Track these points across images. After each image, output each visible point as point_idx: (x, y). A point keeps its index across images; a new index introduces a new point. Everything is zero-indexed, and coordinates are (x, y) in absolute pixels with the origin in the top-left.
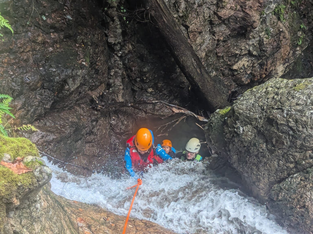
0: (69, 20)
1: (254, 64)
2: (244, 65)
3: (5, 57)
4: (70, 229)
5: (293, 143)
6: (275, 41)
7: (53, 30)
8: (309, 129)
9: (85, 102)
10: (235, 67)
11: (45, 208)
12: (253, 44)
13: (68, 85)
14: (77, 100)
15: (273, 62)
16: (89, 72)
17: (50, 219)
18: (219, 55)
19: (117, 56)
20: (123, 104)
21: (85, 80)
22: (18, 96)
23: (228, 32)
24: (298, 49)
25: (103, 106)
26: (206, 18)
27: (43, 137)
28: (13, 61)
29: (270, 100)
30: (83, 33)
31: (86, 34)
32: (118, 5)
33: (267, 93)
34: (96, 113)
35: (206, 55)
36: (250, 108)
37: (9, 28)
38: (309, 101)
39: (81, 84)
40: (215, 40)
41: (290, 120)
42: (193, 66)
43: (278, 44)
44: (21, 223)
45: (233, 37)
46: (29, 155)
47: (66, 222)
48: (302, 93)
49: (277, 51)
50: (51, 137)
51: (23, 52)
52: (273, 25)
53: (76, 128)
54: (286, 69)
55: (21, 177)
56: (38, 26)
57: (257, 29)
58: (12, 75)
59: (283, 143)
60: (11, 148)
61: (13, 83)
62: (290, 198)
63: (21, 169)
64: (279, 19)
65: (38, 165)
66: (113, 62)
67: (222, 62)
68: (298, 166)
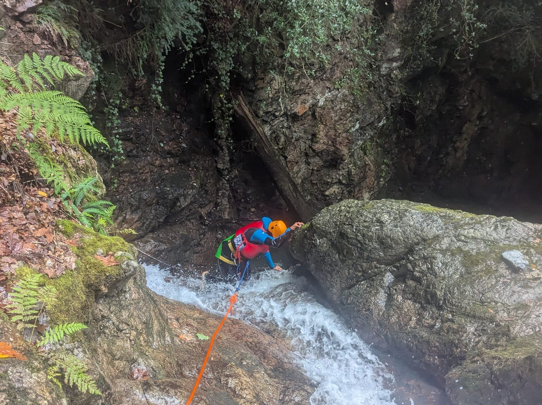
0: (184, 148)
1: (343, 191)
2: (334, 192)
3: (126, 177)
4: (159, 319)
5: (361, 255)
6: (362, 172)
7: (170, 156)
8: (374, 243)
9: (194, 218)
10: (327, 193)
11: (136, 300)
12: (343, 174)
13: (180, 202)
14: (188, 216)
15: (359, 190)
16: (199, 192)
17: (140, 310)
18: (313, 182)
19: (225, 180)
20: (228, 221)
21: (195, 198)
22: (135, 210)
23: (321, 163)
24: (382, 179)
25: (210, 222)
26: (302, 150)
27: (155, 246)
28: (133, 180)
29: (342, 217)
30: (196, 159)
31: (198, 160)
32: (226, 137)
33: (340, 211)
34: (204, 227)
35: (302, 181)
36: (326, 223)
37: (106, 144)
38: (375, 219)
39: (191, 202)
40: (310, 169)
41: (359, 234)
42: (290, 190)
43: (364, 175)
44: (109, 309)
45: (325, 167)
46: (120, 250)
47: (155, 313)
48: (369, 212)
49: (363, 180)
50: (163, 247)
51: (142, 173)
52: (360, 159)
53: (185, 240)
54: (371, 196)
55: (109, 269)
56: (156, 151)
57: (346, 161)
58: (131, 192)
59: (353, 255)
60: (105, 244)
61: (132, 199)
62: (357, 302)
63: (111, 262)
64: (365, 154)
65: (125, 258)
66: (221, 185)
67: (316, 188)
68: (365, 274)
